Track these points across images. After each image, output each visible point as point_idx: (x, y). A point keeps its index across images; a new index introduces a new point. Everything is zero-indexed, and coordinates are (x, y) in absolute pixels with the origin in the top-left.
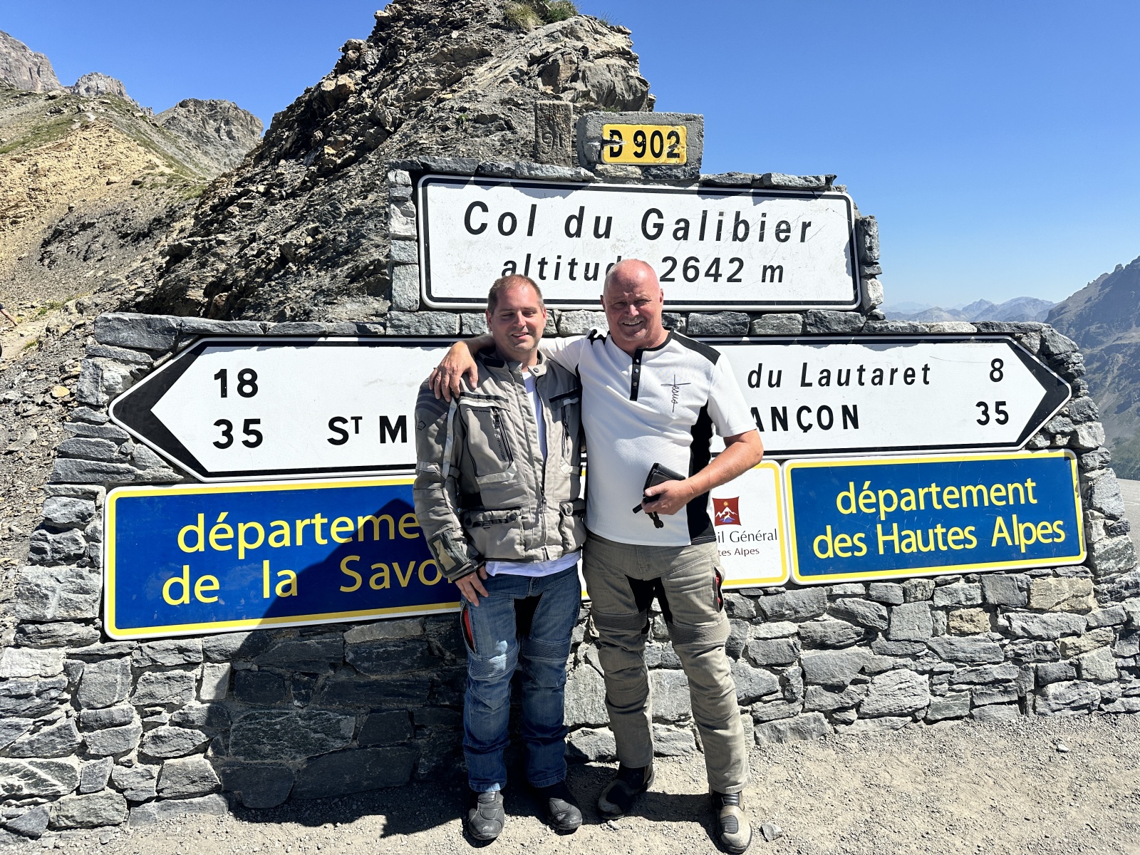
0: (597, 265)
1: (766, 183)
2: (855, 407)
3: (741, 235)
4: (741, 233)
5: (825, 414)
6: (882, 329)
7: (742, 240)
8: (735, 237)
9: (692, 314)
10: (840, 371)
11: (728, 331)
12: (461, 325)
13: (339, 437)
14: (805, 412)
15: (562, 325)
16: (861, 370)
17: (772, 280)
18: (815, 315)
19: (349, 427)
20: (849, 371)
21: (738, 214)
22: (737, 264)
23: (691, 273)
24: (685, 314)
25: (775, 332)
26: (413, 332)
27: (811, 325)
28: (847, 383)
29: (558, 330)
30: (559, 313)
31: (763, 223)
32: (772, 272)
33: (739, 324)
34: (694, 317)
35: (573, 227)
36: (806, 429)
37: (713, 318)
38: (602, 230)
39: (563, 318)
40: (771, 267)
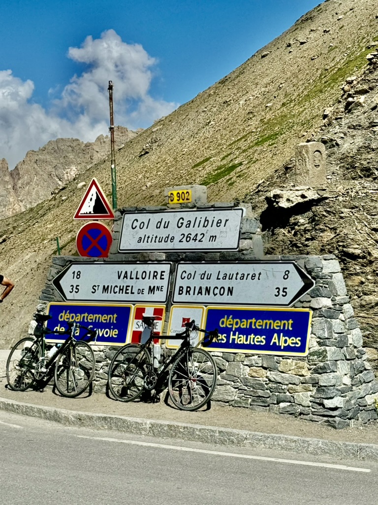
0: (162, 237)
2: (232, 288)
3: (205, 225)
5: (222, 290)
7: (206, 227)
9: (188, 253)
10: (230, 274)
12: (125, 257)
13: (94, 291)
14: (216, 289)
16: (237, 274)
17: (212, 241)
18: (223, 253)
19: (96, 288)
20: (233, 274)
21: (206, 218)
22: (202, 235)
23: (188, 239)
24: (185, 253)
25: (210, 260)
27: (221, 257)
28: (232, 279)
29: (149, 259)
30: (149, 253)
31: (213, 220)
32: (213, 238)
33: (200, 257)
35: (159, 225)
36: (215, 295)
37: (192, 255)
38: (166, 226)
39: (150, 255)
40: (213, 237)
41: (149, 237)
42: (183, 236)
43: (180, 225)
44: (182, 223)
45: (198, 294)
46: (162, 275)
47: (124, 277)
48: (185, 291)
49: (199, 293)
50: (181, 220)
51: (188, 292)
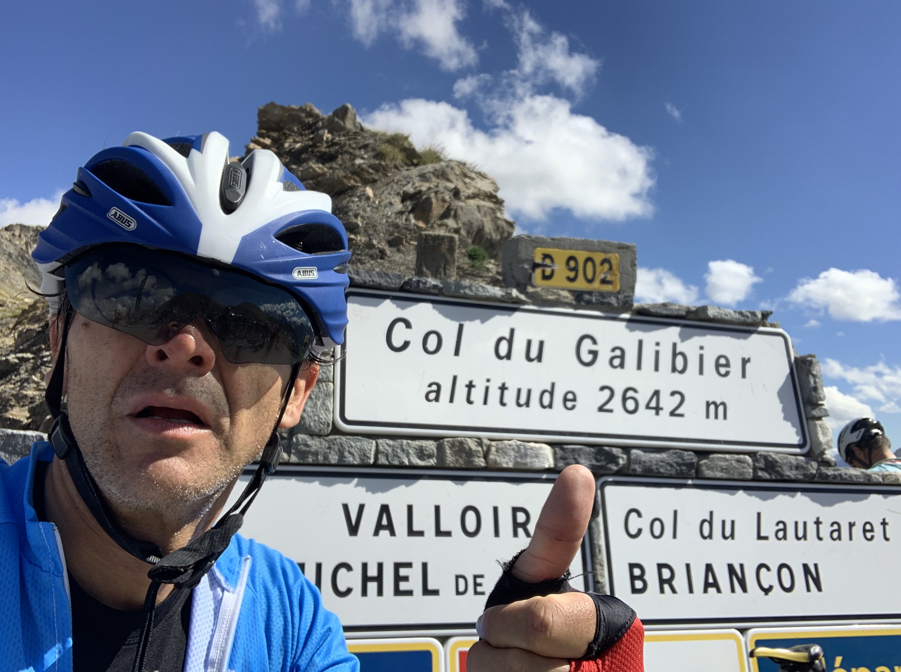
1: (702, 316)
2: (816, 566)
4: (680, 366)
5: (785, 573)
6: (835, 477)
7: (682, 372)
8: (674, 369)
9: (634, 451)
10: (796, 523)
11: (673, 472)
12: (377, 452)
14: (763, 570)
15: (491, 457)
17: (716, 417)
18: (765, 458)
20: (805, 524)
21: (675, 346)
22: (678, 398)
23: (630, 405)
24: (626, 449)
25: (725, 476)
26: (321, 458)
27: (761, 469)
28: (805, 537)
29: (487, 462)
30: (488, 442)
31: (701, 357)
32: (716, 408)
33: (686, 465)
34: (636, 453)
35: (503, 349)
36: (767, 591)
37: (658, 456)
39: (493, 449)
40: (714, 403)
41: (470, 386)
42: (607, 393)
43: (587, 358)
44: (594, 354)
45: (705, 591)
47: (379, 527)
48: (652, 577)
49: (707, 585)
51: (666, 582)
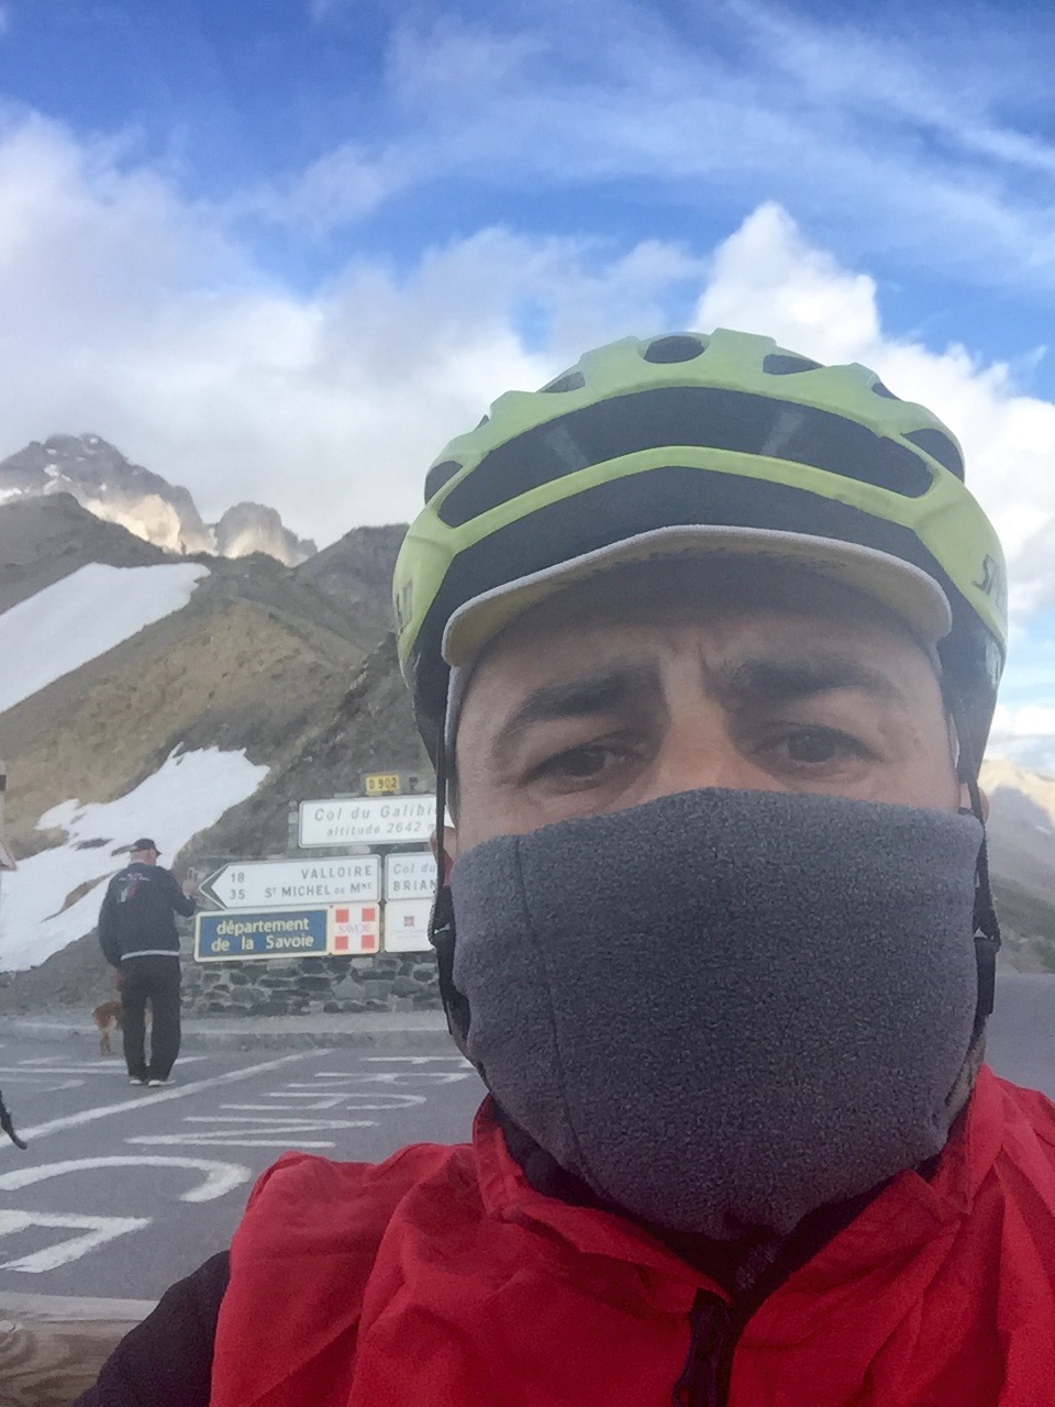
0: (363, 828)
13: (269, 894)
19: (272, 892)
24: (395, 844)
34: (399, 845)
35: (355, 814)
38: (365, 815)
39: (351, 848)
41: (342, 829)
42: (391, 826)
43: (385, 813)
44: (388, 813)
45: (421, 889)
46: (367, 871)
47: (313, 876)
48: (402, 886)
49: (422, 887)
50: (385, 809)
51: (407, 887)
